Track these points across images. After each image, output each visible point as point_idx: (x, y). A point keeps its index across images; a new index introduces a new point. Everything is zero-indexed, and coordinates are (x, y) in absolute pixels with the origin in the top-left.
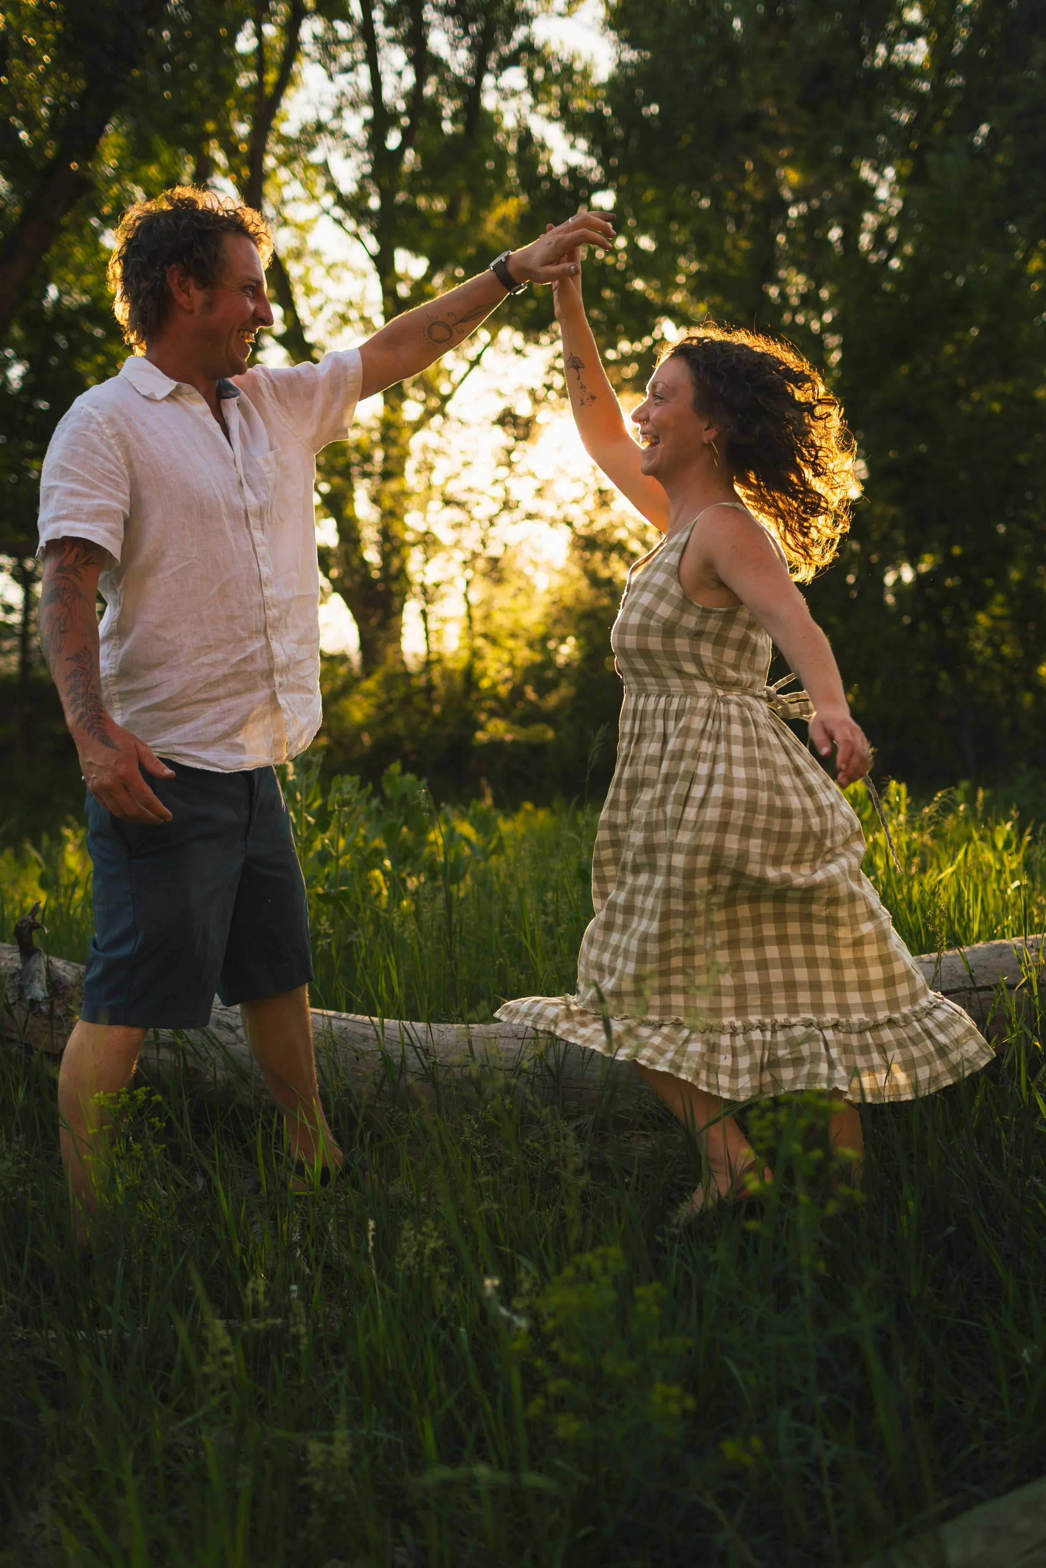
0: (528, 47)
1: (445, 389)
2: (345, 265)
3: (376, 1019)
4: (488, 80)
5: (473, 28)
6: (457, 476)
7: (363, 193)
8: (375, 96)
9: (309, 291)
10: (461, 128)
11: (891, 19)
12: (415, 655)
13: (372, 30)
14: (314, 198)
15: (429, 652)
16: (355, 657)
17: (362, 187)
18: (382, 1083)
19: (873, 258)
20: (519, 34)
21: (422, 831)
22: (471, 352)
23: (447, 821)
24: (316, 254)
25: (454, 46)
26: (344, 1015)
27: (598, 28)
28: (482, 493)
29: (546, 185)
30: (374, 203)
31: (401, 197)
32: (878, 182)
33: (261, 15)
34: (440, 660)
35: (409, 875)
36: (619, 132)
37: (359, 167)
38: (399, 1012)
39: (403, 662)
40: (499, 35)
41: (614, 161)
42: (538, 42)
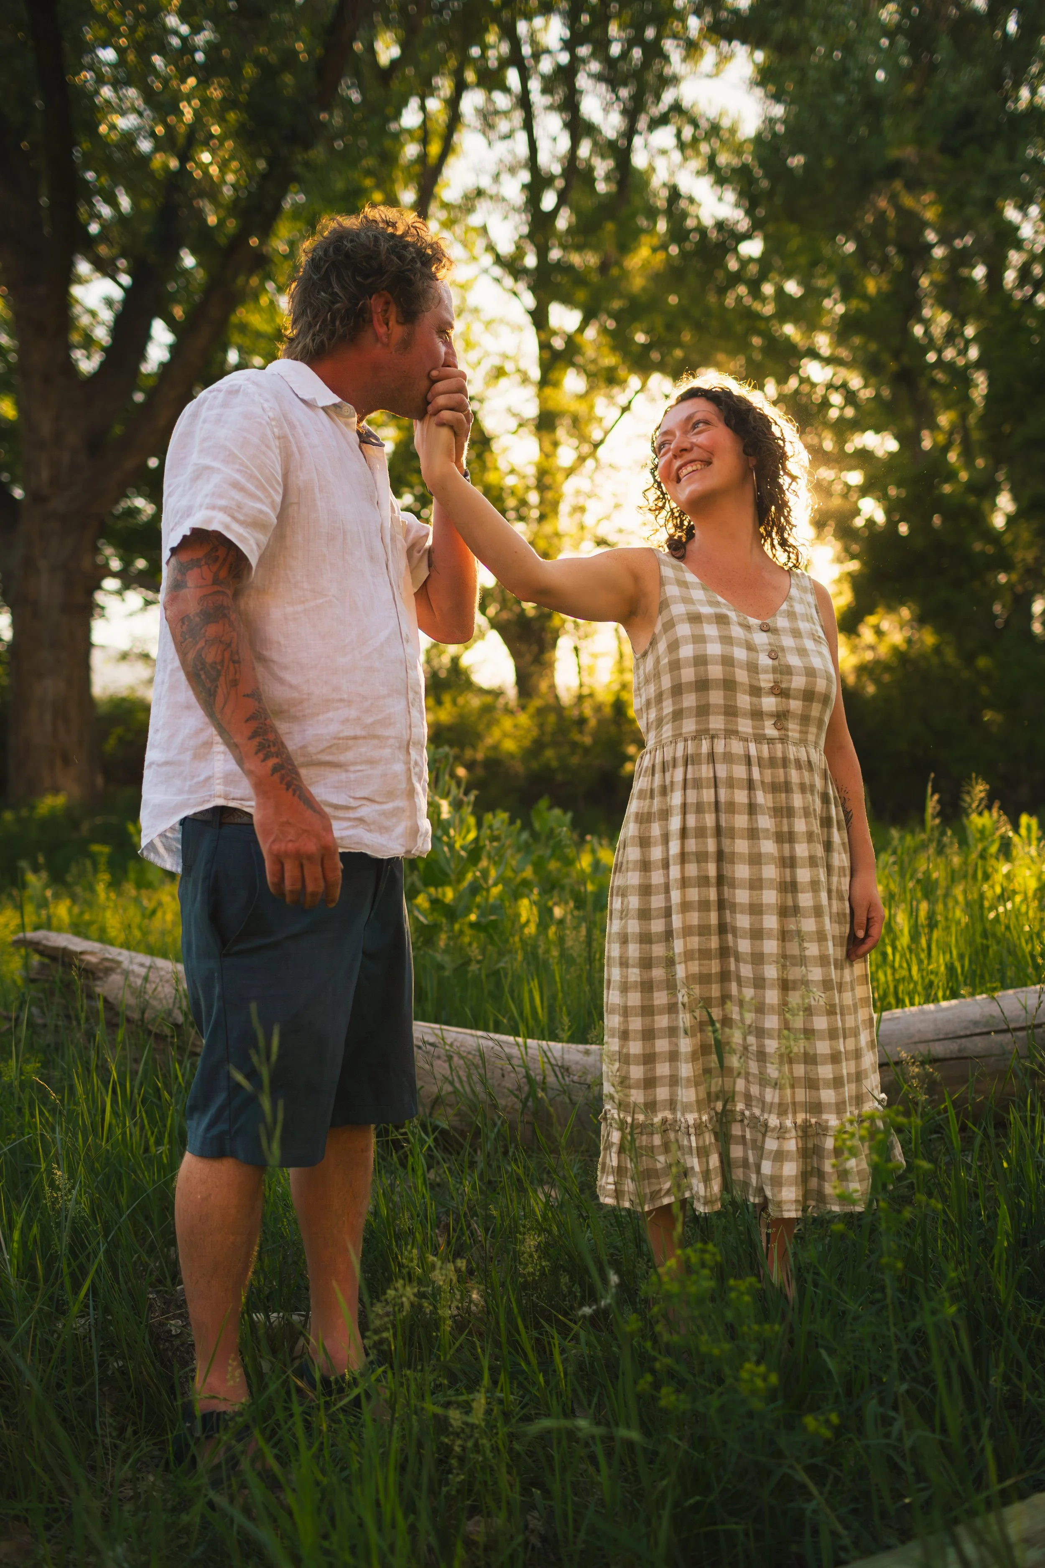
0: (677, 108)
1: (596, 434)
2: (501, 321)
3: (520, 1040)
4: (638, 141)
5: (624, 93)
6: (607, 517)
7: (520, 252)
8: (532, 162)
9: (469, 345)
10: (613, 188)
11: (1034, 62)
12: (568, 689)
13: (529, 100)
14: (474, 259)
15: (581, 685)
16: (512, 692)
17: (519, 247)
18: (527, 1099)
19: (1019, 295)
20: (668, 97)
21: (569, 862)
22: (622, 399)
23: (593, 852)
24: (476, 311)
25: (606, 110)
26: (492, 1035)
27: (745, 87)
28: (632, 533)
29: (695, 237)
30: (531, 261)
31: (555, 254)
32: (1022, 222)
33: (426, 90)
34: (591, 695)
35: (555, 904)
36: (765, 184)
37: (516, 228)
38: (542, 1032)
39: (557, 697)
40: (649, 99)
41: (761, 212)
42: (686, 103)
